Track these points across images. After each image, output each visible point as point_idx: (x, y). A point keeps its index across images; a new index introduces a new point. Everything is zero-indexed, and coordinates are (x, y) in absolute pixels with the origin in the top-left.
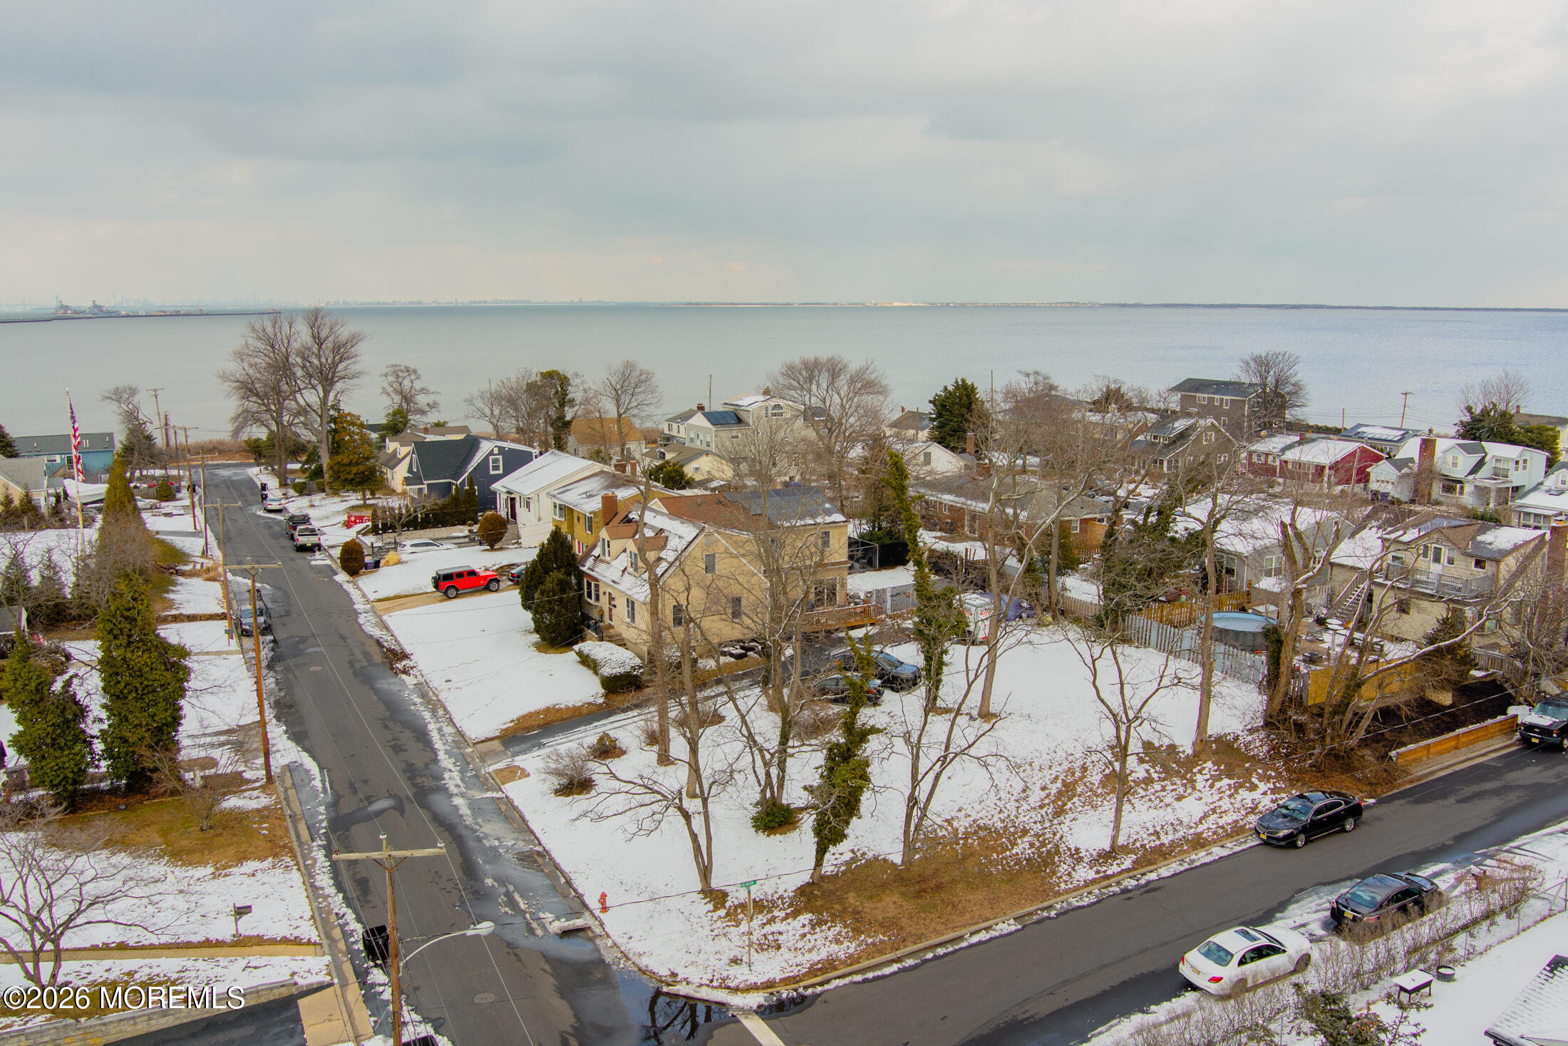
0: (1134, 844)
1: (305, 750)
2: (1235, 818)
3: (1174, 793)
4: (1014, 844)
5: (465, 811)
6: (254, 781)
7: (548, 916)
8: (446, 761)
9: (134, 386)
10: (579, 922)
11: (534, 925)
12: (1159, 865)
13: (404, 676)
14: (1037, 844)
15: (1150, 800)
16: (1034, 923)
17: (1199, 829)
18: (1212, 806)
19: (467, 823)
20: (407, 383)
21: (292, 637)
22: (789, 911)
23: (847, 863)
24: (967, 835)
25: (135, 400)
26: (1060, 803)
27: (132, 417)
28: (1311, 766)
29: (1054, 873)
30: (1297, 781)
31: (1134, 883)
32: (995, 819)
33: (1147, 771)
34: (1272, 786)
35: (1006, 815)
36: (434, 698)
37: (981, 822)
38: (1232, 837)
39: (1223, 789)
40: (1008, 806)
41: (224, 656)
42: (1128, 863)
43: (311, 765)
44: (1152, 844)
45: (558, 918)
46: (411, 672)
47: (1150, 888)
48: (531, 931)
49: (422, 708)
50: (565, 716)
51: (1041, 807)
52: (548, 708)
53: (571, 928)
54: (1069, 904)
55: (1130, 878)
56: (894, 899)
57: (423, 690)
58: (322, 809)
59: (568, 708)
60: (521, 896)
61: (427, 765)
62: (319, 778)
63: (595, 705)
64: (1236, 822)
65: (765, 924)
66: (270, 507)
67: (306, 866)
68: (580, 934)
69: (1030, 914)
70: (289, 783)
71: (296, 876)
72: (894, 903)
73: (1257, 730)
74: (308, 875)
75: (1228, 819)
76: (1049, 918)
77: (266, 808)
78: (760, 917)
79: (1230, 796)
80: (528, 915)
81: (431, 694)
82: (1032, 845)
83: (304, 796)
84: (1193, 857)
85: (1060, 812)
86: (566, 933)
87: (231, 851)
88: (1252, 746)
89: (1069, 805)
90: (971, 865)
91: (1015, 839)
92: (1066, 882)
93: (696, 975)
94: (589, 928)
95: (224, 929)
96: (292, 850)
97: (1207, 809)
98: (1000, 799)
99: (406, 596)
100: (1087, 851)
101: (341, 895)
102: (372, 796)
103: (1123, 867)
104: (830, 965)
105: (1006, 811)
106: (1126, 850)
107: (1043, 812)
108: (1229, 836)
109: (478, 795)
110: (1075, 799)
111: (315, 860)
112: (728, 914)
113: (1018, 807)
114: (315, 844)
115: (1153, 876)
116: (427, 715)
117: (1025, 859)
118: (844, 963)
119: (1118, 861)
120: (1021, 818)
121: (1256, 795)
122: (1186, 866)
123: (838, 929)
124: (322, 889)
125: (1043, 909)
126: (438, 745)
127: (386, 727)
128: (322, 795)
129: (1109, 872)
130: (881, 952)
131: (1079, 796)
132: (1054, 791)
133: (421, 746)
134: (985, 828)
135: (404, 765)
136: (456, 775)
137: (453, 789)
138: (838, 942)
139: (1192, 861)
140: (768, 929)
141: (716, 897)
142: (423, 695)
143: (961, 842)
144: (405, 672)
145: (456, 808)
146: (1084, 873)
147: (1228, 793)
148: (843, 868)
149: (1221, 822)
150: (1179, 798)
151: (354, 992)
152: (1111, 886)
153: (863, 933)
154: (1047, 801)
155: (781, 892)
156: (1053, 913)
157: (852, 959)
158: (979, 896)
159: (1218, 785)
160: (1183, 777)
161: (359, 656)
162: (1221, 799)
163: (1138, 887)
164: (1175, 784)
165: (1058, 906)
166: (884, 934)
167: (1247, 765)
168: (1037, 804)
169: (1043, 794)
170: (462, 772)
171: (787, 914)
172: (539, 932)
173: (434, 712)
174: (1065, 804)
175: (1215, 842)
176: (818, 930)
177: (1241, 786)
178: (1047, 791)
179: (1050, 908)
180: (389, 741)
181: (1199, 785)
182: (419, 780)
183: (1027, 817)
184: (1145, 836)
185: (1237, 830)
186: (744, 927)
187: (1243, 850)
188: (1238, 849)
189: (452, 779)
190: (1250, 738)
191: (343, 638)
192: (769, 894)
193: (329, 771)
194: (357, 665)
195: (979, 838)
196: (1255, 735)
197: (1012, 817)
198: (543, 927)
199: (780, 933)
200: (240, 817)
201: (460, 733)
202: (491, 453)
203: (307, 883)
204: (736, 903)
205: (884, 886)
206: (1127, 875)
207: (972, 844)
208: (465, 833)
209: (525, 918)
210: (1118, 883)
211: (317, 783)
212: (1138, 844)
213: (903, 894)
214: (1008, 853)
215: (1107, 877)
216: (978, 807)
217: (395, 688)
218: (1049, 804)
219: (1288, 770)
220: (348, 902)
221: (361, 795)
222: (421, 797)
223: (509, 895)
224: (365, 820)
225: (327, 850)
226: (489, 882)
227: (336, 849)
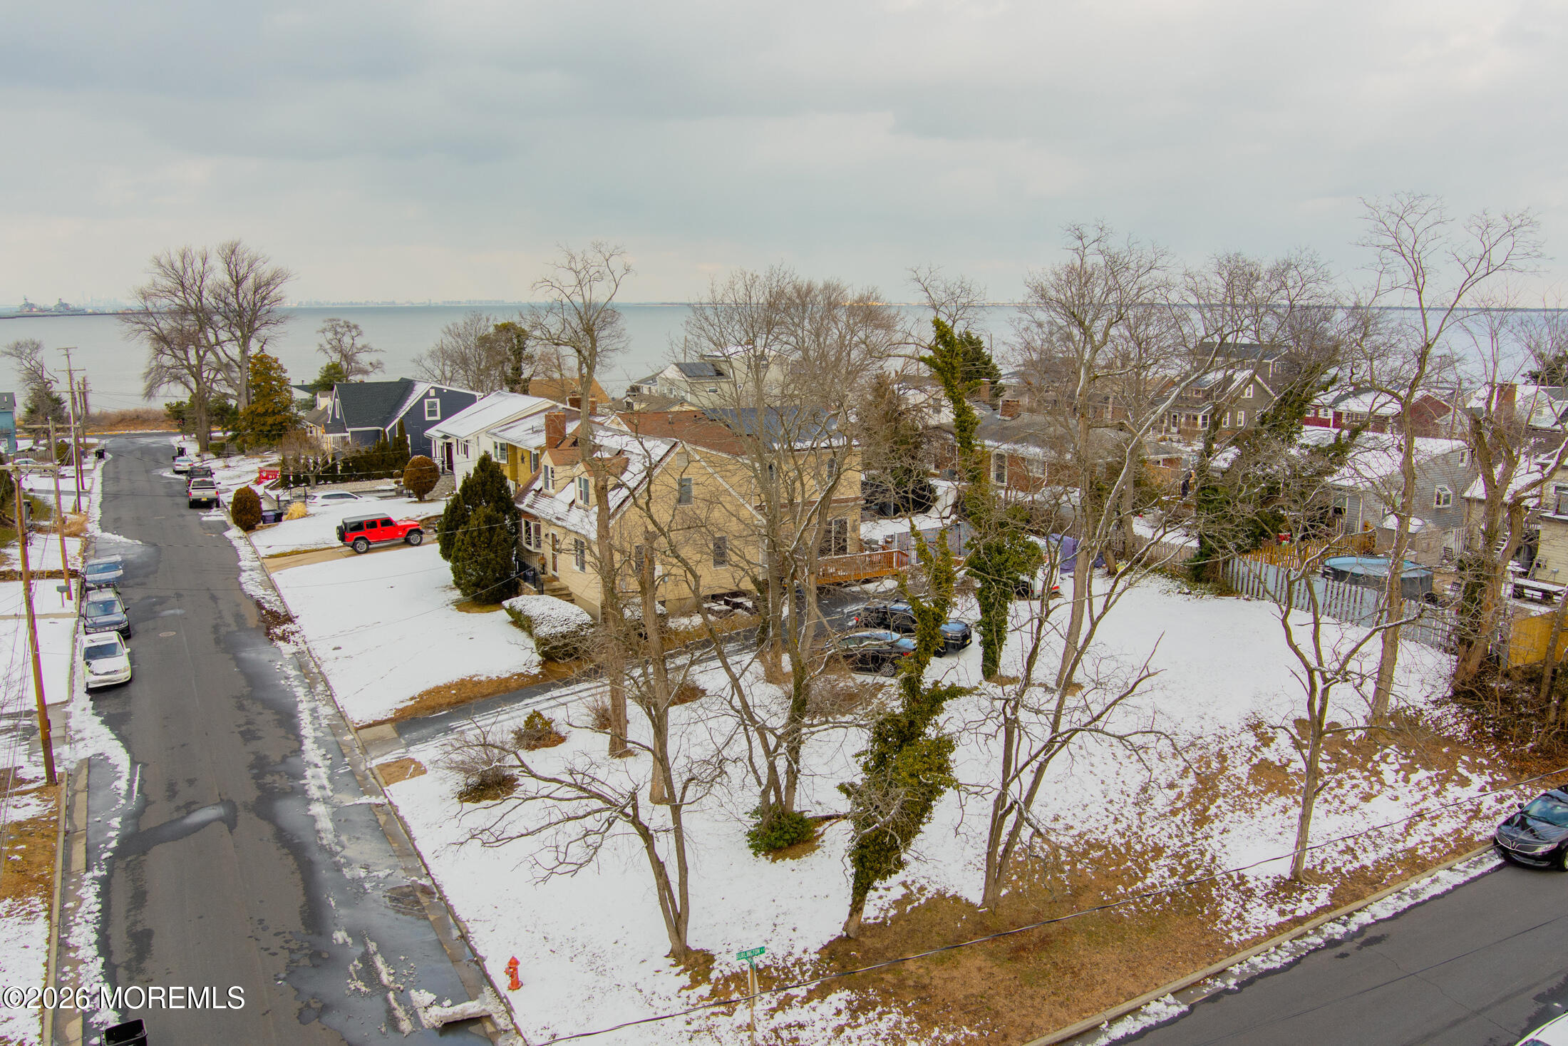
0: (1322, 868)
1: (121, 737)
2: (1455, 826)
3: (1356, 791)
4: (1146, 870)
5: (325, 823)
6: (31, 781)
7: (422, 997)
8: (312, 752)
9: (37, 340)
10: (471, 1008)
11: (400, 1013)
12: (1370, 899)
13: (281, 644)
14: (1180, 869)
15: (1326, 801)
16: (1206, 1000)
17: (1411, 842)
18: (1416, 809)
19: (325, 842)
20: (347, 340)
21: (149, 597)
22: (812, 986)
23: (898, 903)
24: (1073, 857)
25: (39, 357)
26: (1198, 807)
27: (35, 375)
28: (1532, 750)
29: (1216, 915)
30: (1522, 771)
32: (1110, 832)
34: (1490, 780)
35: (1124, 825)
36: (316, 670)
37: (1091, 837)
38: (1460, 854)
39: (1424, 784)
40: (1125, 812)
41: (52, 620)
42: (1323, 898)
43: (120, 757)
44: (1349, 867)
45: (439, 1002)
46: (292, 638)
47: (1369, 938)
48: (393, 1022)
49: (296, 683)
50: (485, 692)
51: (1174, 813)
52: (463, 680)
53: (459, 1017)
54: (1252, 966)
55: (1332, 920)
56: (978, 963)
57: (303, 662)
58: (116, 822)
59: (490, 681)
60: (387, 962)
61: (284, 758)
62: (126, 776)
63: (528, 676)
64: (1457, 831)
65: (774, 1010)
66: (178, 468)
67: (63, 910)
68: (472, 1028)
69: (1195, 984)
70: (82, 782)
71: (40, 928)
72: (980, 969)
74: (62, 924)
75: (1445, 826)
76: (1226, 991)
77: (33, 821)
78: (767, 996)
79: (1437, 793)
80: (391, 995)
81: (312, 664)
82: (1173, 872)
83: (98, 801)
84: (1414, 886)
85: (1201, 820)
86: (451, 1027)
88: (1444, 724)
89: (1212, 810)
90: (1089, 906)
91: (1146, 862)
92: (1238, 929)
94: (489, 1017)
96: (49, 886)
97: (1410, 813)
98: (1111, 802)
99: (306, 552)
100: (1257, 879)
101: (101, 960)
102: (194, 803)
103: (1318, 903)
105: (1124, 820)
106: (1314, 876)
107: (1178, 819)
108: (1455, 853)
109: (348, 800)
110: (1220, 801)
111: (81, 900)
112: (714, 993)
113: (1140, 814)
114: (90, 875)
115: (1365, 918)
116: (300, 692)
117: (1168, 894)
119: (1307, 895)
120: (1148, 831)
121: (1472, 791)
122: (1407, 902)
123: (894, 1017)
124: (77, 949)
125: (1214, 976)
126: (307, 730)
127: (241, 707)
128: (123, 801)
129: (1299, 913)
131: (1224, 795)
132: (1186, 790)
133: (282, 732)
134: (1098, 845)
135: (252, 757)
136: (323, 772)
137: (314, 792)
138: (897, 1040)
139: (1415, 893)
140: (781, 1018)
141: (695, 963)
142: (301, 667)
143: (1067, 867)
144: (284, 638)
145: (314, 819)
146: (1262, 915)
147: (1432, 789)
148: (892, 912)
149: (1437, 832)
150: (1367, 798)
152: (1305, 934)
153: (936, 1023)
154: (1179, 804)
155: (798, 953)
156: (1232, 983)
159: (1414, 778)
160: (1362, 768)
161: (229, 619)
162: (1424, 798)
163: (1350, 937)
164: (1353, 777)
165: (1236, 970)
166: (970, 1026)
167: (1444, 750)
168: (1168, 809)
169: (1172, 794)
170: (332, 767)
171: (809, 991)
172: (406, 1026)
173: (311, 688)
174: (1206, 809)
175: (1437, 862)
176: (862, 1019)
177: (1447, 779)
178: (1177, 790)
179: (1222, 973)
180: (239, 726)
181: (1388, 779)
182: (269, 779)
183: (1157, 829)
184: (1335, 855)
185: (1463, 845)
186: (742, 1015)
187: (1483, 875)
188: (1474, 872)
189: (316, 778)
190: (1437, 713)
191: (214, 598)
192: (780, 956)
193: (145, 766)
194: (223, 630)
195: (1092, 861)
196: (1444, 709)
197: (1134, 829)
198: (413, 1014)
199: (801, 1026)
201: (341, 715)
202: (427, 395)
203: (54, 940)
204: (727, 972)
205: (959, 941)
206: (1325, 917)
207: (1083, 870)
208: (317, 857)
209: (387, 1000)
210: (1317, 930)
211: (122, 785)
212: (1329, 868)
213: (991, 955)
214: (1139, 884)
215: (1299, 921)
216: (1082, 815)
217: (265, 657)
218: (1183, 809)
219: (1504, 755)
221: (179, 801)
222: (265, 804)
223: (366, 959)
224: (176, 837)
225: (106, 886)
226: (340, 936)
227: (120, 881)
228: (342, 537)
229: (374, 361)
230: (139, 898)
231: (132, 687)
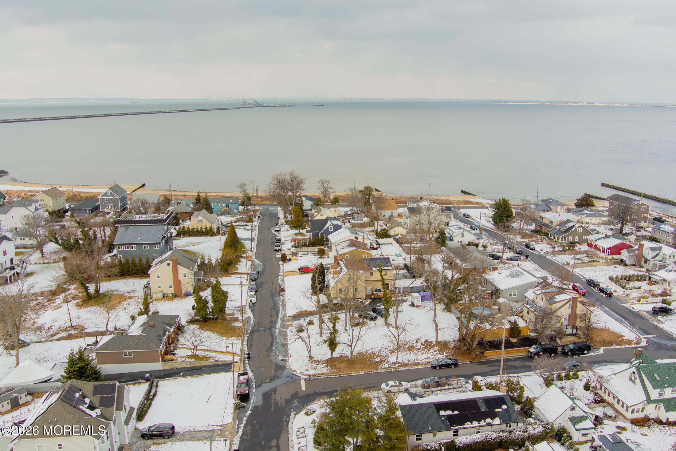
1: (253, 314)
2: (431, 361)
3: (422, 353)
4: (377, 357)
5: (277, 333)
6: (240, 320)
7: (280, 356)
8: (279, 320)
9: (245, 183)
10: (285, 358)
12: (404, 367)
13: (281, 297)
14: (382, 358)
15: (415, 353)
16: (367, 374)
17: (420, 361)
18: (428, 357)
19: (276, 335)
20: (325, 185)
24: (369, 354)
25: (246, 188)
26: (394, 351)
27: (245, 191)
29: (380, 365)
30: (454, 355)
31: (394, 370)
32: (377, 352)
33: (421, 347)
34: (447, 355)
36: (285, 304)
37: (374, 352)
39: (435, 354)
41: (245, 287)
42: (397, 366)
43: (252, 317)
44: (406, 363)
45: (282, 357)
47: (397, 371)
48: (276, 358)
49: (281, 306)
50: (308, 313)
52: (305, 311)
54: (378, 371)
57: (283, 302)
58: (250, 328)
60: (278, 352)
61: (275, 321)
65: (316, 365)
68: (284, 361)
69: (368, 372)
70: (247, 321)
71: (240, 342)
72: (343, 365)
73: (455, 341)
74: (243, 341)
75: (429, 360)
76: (371, 373)
77: (240, 326)
78: (317, 363)
80: (277, 356)
82: (380, 359)
83: (249, 324)
85: (393, 353)
86: (282, 360)
87: (231, 335)
88: (451, 345)
89: (396, 351)
90: (364, 361)
92: (381, 367)
93: (298, 371)
94: (286, 360)
95: (224, 350)
96: (242, 336)
97: (426, 357)
98: (382, 348)
99: (292, 272)
100: (390, 362)
101: (247, 346)
102: (261, 327)
103: (395, 366)
104: (323, 374)
105: (381, 350)
106: (399, 363)
107: (389, 352)
108: (425, 364)
109: (281, 329)
110: (399, 350)
111: (245, 339)
113: (384, 350)
114: (247, 335)
115: (400, 369)
116: (281, 308)
117: (377, 361)
118: (325, 374)
120: (383, 353)
121: (441, 356)
122: (409, 369)
123: (329, 368)
124: (244, 344)
125: (371, 371)
126: (280, 316)
127: (271, 310)
128: (252, 325)
129: (391, 367)
130: (334, 373)
133: (276, 316)
135: (271, 320)
136: (279, 324)
137: (277, 327)
138: (327, 370)
139: (412, 368)
141: (311, 358)
142: (283, 303)
143: (366, 355)
144: (282, 296)
145: (276, 332)
146: (386, 366)
148: (339, 357)
149: (427, 361)
151: (242, 364)
152: (389, 369)
153: (333, 369)
155: (323, 359)
156: (373, 373)
157: (327, 373)
158: (361, 367)
159: (434, 352)
160: (428, 349)
161: (274, 289)
162: (432, 356)
164: (425, 351)
165: (375, 371)
166: (337, 370)
167: (446, 349)
168: (389, 350)
169: (392, 348)
170: (281, 323)
171: (322, 363)
173: (283, 307)
175: (421, 365)
176: (325, 367)
177: (440, 353)
178: (394, 348)
179: (373, 371)
180: (270, 313)
181: (430, 352)
182: (272, 324)
183: (385, 353)
184: (406, 361)
185: (429, 363)
186: (312, 364)
188: (425, 367)
189: (278, 325)
190: (452, 343)
191: (272, 283)
192: (321, 359)
193: (255, 319)
194: (272, 292)
195: (371, 355)
197: (381, 352)
198: (278, 358)
199: (318, 367)
200: (235, 328)
201: (285, 314)
202: (330, 225)
203: (242, 343)
204: (314, 360)
205: (344, 361)
207: (368, 356)
208: (275, 337)
210: (391, 369)
211: (252, 322)
212: (403, 362)
213: (346, 364)
214: (374, 359)
216: (376, 349)
217: (278, 300)
218: (392, 351)
219: (455, 352)
220: (248, 348)
221: (259, 326)
222: (270, 329)
223: (276, 351)
224: (258, 332)
225: (248, 337)
226: (274, 348)
227: (250, 337)
228: (299, 269)
229: (333, 192)
230: (252, 339)
231: (256, 304)
